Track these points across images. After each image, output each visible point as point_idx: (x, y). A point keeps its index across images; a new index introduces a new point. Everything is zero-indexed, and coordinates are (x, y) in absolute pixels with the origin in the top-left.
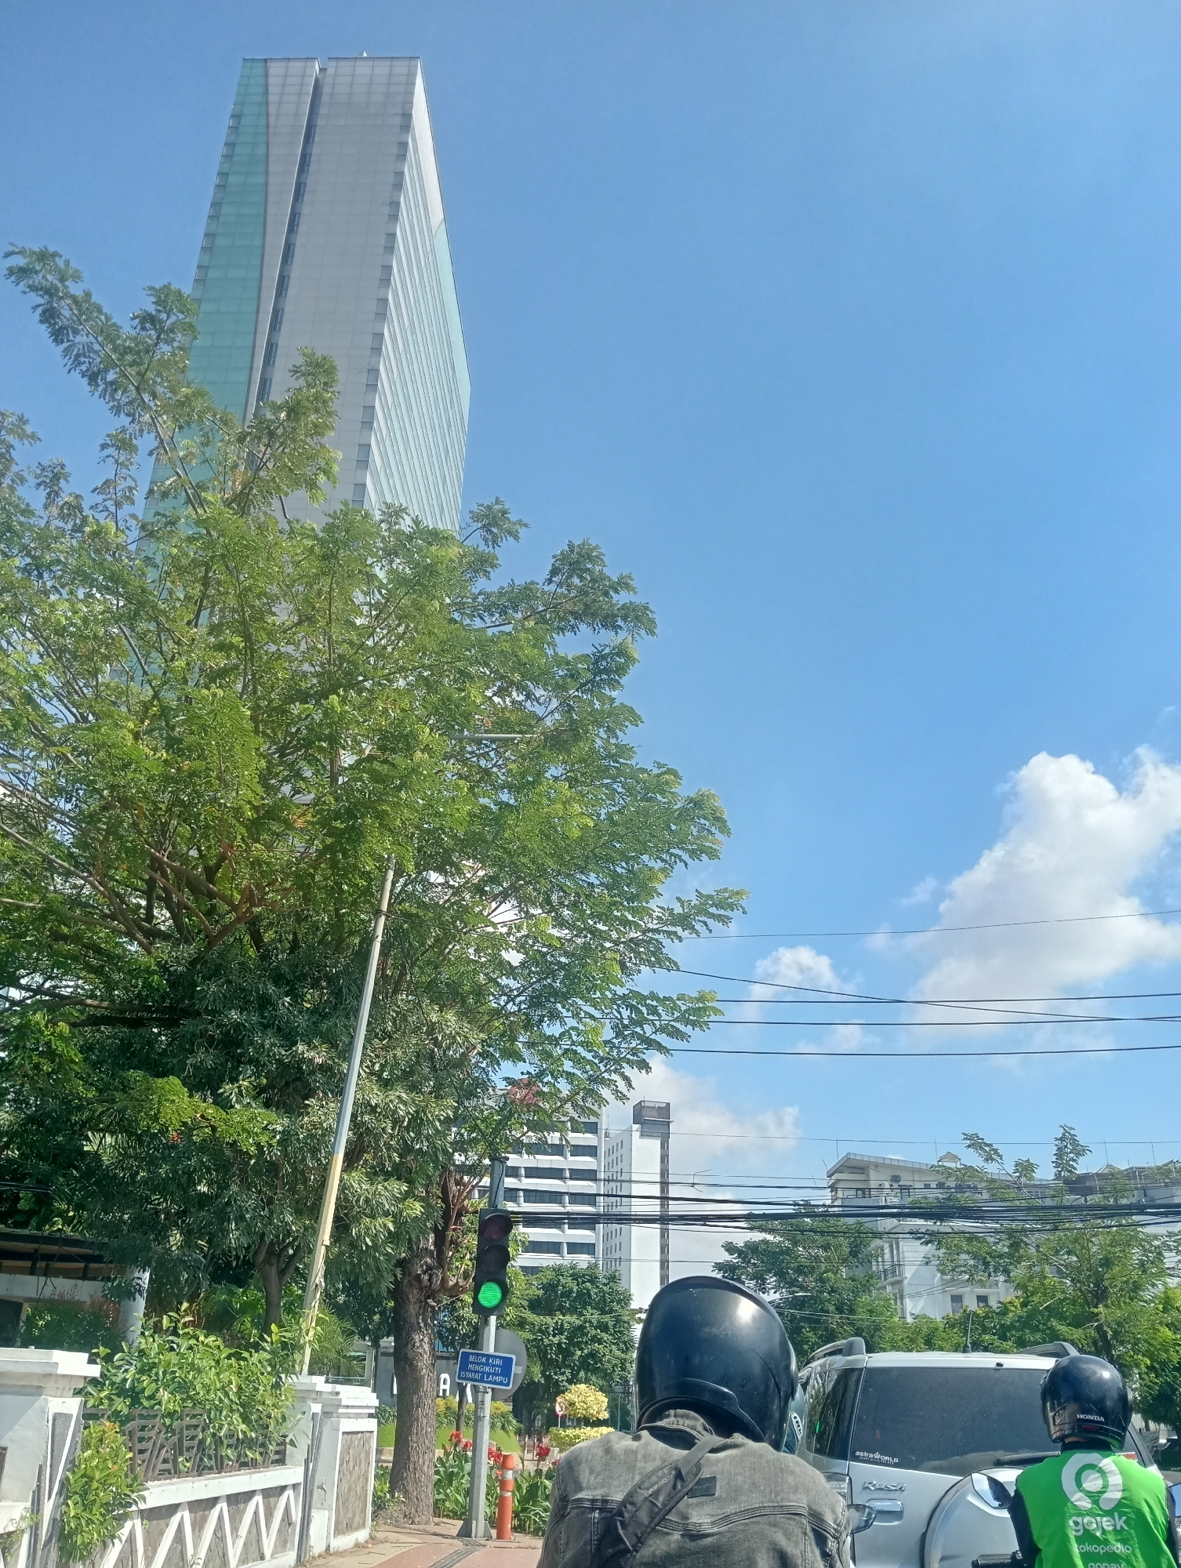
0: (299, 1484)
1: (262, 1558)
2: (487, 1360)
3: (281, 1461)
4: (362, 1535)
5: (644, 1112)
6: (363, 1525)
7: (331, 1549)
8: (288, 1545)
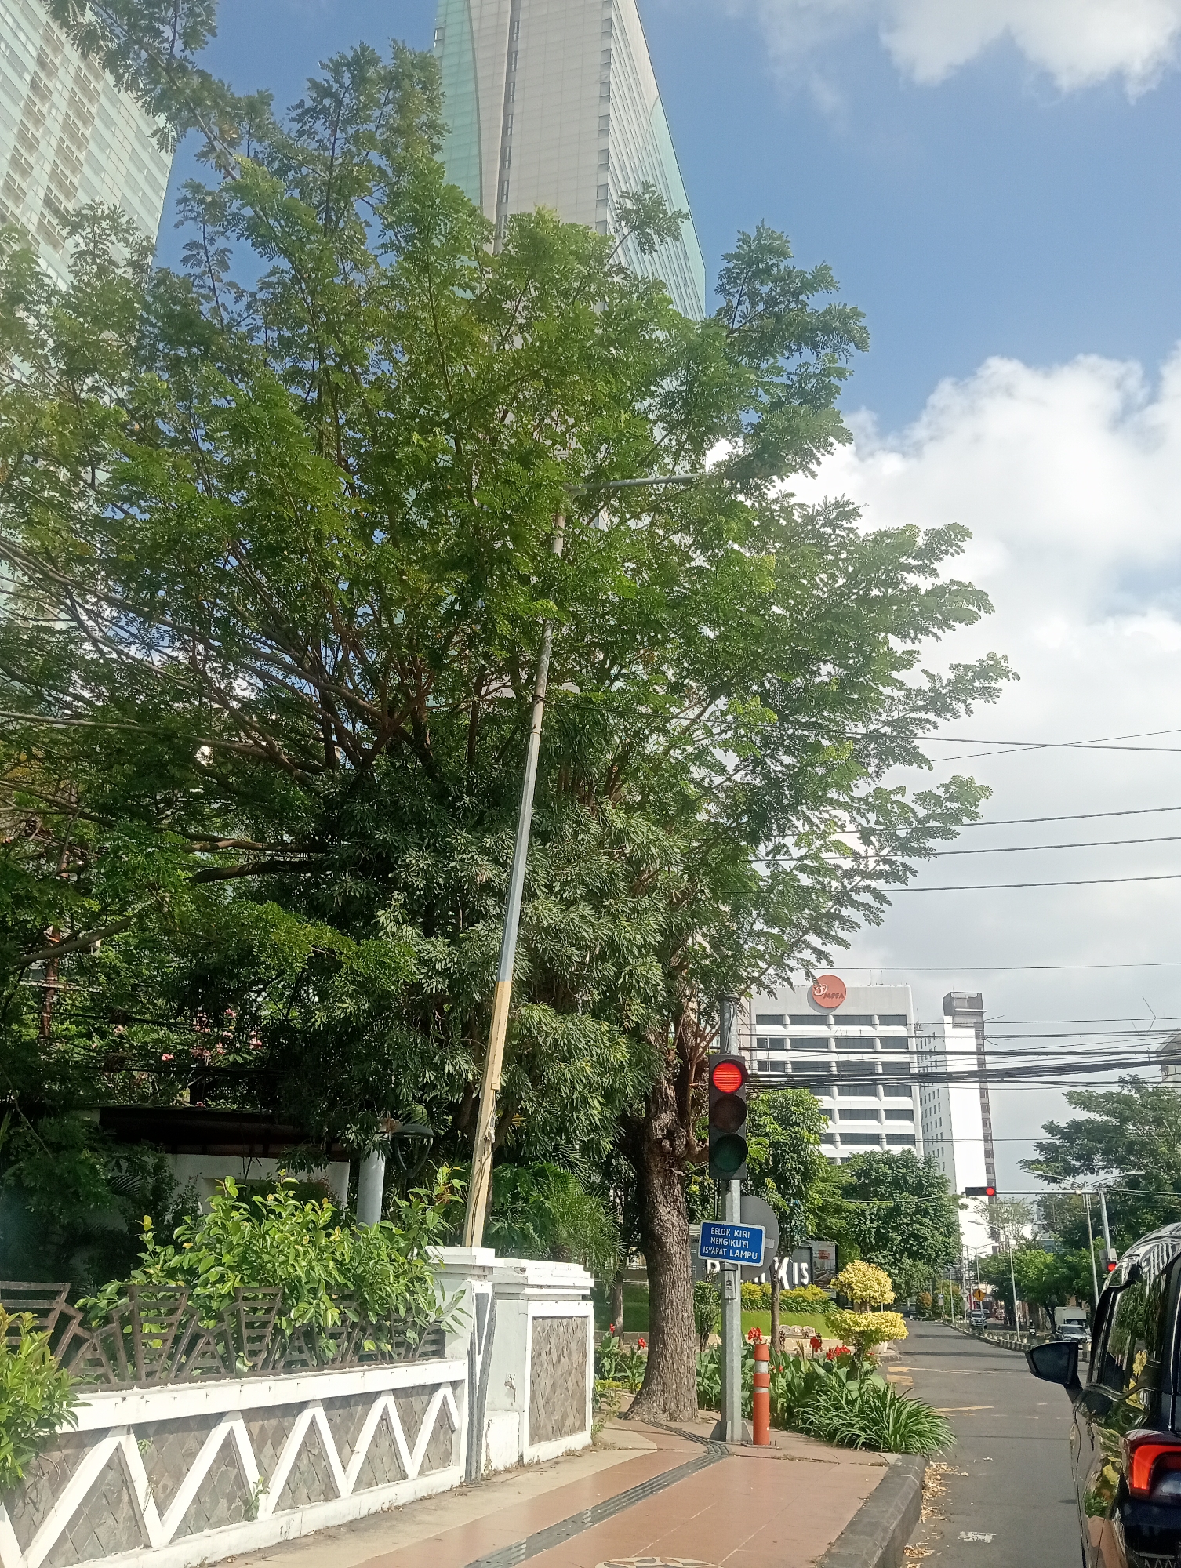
0: (462, 1381)
1: (405, 1477)
2: (732, 1233)
3: (439, 1353)
4: (580, 1440)
5: (956, 1003)
6: (582, 1427)
7: (526, 1460)
8: (453, 1457)
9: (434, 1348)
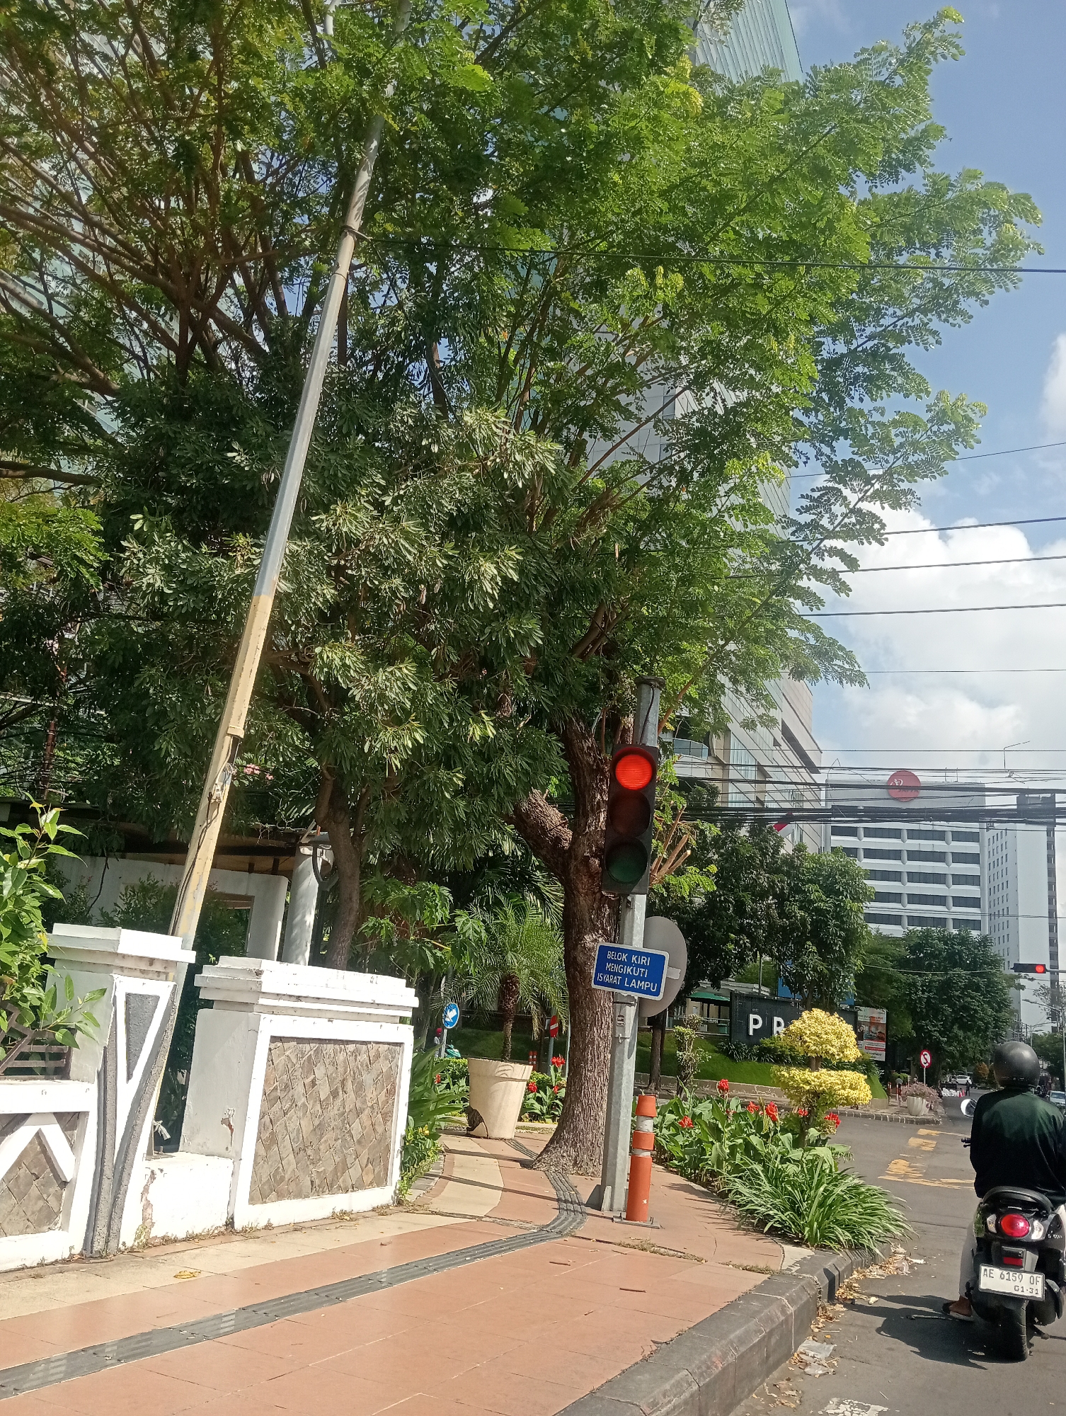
0: (86, 1114)
2: (629, 958)
3: (62, 1073)
4: (384, 1195)
6: (381, 1181)
7: (238, 1226)
8: (60, 1219)
9: (52, 1064)
